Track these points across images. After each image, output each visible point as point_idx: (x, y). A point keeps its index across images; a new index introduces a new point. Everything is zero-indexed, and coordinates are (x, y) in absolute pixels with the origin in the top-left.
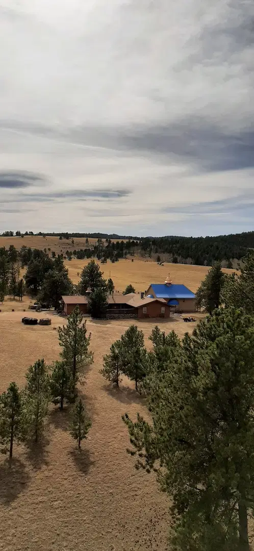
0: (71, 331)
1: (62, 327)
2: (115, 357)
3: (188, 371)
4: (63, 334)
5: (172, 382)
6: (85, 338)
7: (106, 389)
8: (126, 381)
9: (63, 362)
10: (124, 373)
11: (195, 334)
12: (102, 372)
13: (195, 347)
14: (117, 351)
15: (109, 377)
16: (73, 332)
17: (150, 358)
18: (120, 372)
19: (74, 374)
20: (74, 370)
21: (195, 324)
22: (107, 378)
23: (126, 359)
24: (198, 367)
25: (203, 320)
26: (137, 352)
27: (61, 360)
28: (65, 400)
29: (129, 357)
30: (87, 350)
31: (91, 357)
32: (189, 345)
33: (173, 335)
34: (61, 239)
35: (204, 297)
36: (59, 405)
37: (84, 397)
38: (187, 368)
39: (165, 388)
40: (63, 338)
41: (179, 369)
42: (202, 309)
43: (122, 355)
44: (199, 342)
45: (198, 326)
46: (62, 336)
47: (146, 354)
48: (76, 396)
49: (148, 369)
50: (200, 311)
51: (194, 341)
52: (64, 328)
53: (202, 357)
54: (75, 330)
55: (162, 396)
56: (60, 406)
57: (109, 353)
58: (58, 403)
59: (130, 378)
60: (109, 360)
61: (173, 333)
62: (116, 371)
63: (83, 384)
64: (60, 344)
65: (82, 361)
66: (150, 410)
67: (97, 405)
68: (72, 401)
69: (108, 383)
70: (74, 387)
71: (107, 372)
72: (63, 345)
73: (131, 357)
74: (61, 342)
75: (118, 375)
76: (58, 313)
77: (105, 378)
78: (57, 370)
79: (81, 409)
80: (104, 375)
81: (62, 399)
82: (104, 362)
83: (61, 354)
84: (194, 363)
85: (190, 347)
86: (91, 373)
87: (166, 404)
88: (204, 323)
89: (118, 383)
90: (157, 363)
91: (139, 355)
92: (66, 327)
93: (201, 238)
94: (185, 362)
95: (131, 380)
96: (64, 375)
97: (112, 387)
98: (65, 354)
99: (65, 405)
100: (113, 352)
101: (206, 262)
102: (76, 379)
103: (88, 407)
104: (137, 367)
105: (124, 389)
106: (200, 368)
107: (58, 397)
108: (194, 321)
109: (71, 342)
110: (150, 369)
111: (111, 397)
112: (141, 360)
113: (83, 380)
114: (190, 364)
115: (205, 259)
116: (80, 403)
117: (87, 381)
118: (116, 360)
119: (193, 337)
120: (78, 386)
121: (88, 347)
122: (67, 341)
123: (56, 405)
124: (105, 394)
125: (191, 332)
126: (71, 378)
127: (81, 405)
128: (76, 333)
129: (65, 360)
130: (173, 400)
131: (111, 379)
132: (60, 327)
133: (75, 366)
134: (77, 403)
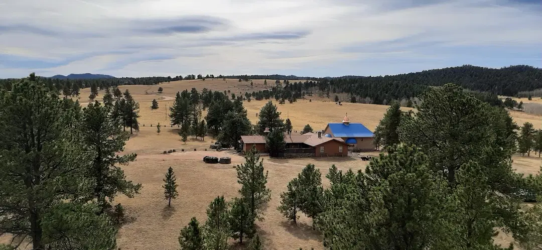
0: (249, 170)
1: (240, 166)
2: (292, 195)
3: (361, 208)
4: (241, 172)
5: (344, 218)
6: (263, 176)
7: (284, 224)
8: (303, 217)
9: (241, 198)
10: (301, 210)
11: (368, 171)
12: (279, 208)
13: (368, 184)
14: (294, 189)
15: (286, 214)
16: (251, 170)
17: (327, 195)
18: (297, 209)
19: (253, 211)
20: (253, 207)
21: (368, 162)
22: (285, 215)
23: (303, 197)
24: (371, 204)
26: (315, 188)
27: (240, 196)
28: (244, 235)
29: (306, 193)
30: (265, 187)
31: (269, 194)
32: (362, 182)
33: (350, 173)
34: (240, 81)
35: (382, 135)
36: (238, 240)
37: (263, 233)
38: (360, 205)
39: (338, 224)
40: (242, 176)
41: (352, 206)
42: (381, 148)
43: (299, 192)
44: (373, 179)
45: (371, 164)
46: (241, 174)
47: (323, 192)
48: (254, 232)
49: (325, 207)
51: (367, 179)
52: (242, 166)
53: (375, 194)
54: (253, 168)
55: (336, 232)
56: (240, 241)
57: (287, 191)
58: (238, 238)
59: (307, 215)
60: (287, 197)
61: (351, 171)
62: (293, 208)
63: (261, 220)
64: (238, 181)
65: (260, 198)
66: (325, 245)
67: (274, 241)
68: (250, 236)
69: (286, 219)
70: (252, 223)
71: (284, 209)
72: (241, 183)
73: (308, 195)
74: (240, 180)
75: (295, 212)
76: (238, 152)
77: (282, 214)
78: (236, 206)
79: (258, 244)
80: (282, 212)
81: (241, 234)
82: (282, 199)
83: (240, 191)
84: (367, 200)
85: (363, 184)
86: (268, 209)
87: (340, 240)
88: (377, 160)
89: (295, 219)
90: (333, 201)
91: (316, 192)
92: (244, 165)
94: (358, 198)
95: (309, 217)
96: (243, 211)
97: (289, 223)
98: (243, 192)
99: (244, 240)
100: (291, 189)
101: (385, 101)
102: (254, 215)
103: (266, 242)
104: (315, 205)
105: (302, 225)
106: (372, 204)
107: (237, 233)
108: (368, 159)
109: (249, 180)
110: (327, 206)
111: (289, 233)
112: (318, 198)
113: (261, 216)
114: (363, 201)
115: (384, 98)
116: (258, 238)
117: (265, 217)
118: (293, 198)
119: (365, 174)
120: (257, 221)
121: (265, 185)
122: (246, 179)
123: (235, 240)
124: (282, 230)
125: (363, 171)
126: (250, 214)
128: (253, 171)
129: (244, 197)
130: (346, 236)
131: (288, 216)
132: (238, 166)
133: (253, 204)
134: (255, 238)
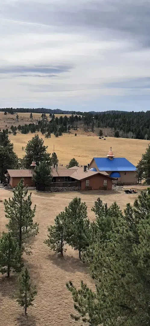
0: (16, 204)
1: (8, 200)
2: (60, 228)
3: (130, 240)
4: (9, 206)
5: (114, 251)
6: (30, 210)
7: (51, 257)
8: (70, 250)
9: (9, 233)
10: (68, 243)
11: (136, 204)
12: (46, 242)
13: (136, 217)
14: (61, 222)
15: (54, 247)
16: (18, 204)
17: (93, 228)
18: (64, 242)
19: (20, 245)
20: (20, 241)
21: (136, 196)
22: (52, 248)
23: (70, 230)
24: (139, 236)
25: (144, 192)
26: (81, 223)
27: (7, 231)
28: (12, 269)
29: (73, 227)
30: (32, 221)
31: (37, 228)
32: (131, 215)
33: (115, 206)
34: (5, 114)
35: (144, 169)
36: (6, 274)
37: (31, 266)
38: (128, 238)
39: (108, 256)
40: (9, 210)
41: (121, 239)
42: (143, 181)
43: (66, 225)
44: (140, 212)
45: (139, 197)
46: (8, 208)
47: (89, 225)
48: (22, 266)
49: (91, 239)
50: (141, 184)
51: (136, 212)
52: (10, 200)
53: (143, 226)
54: (21, 202)
55: (105, 265)
56: (7, 275)
57: (54, 224)
58: (5, 272)
59: (74, 248)
60: (54, 230)
61: (115, 204)
62: (60, 241)
63: (29, 253)
64: (6, 216)
65: (27, 232)
66: (93, 278)
67: (42, 274)
68: (18, 270)
69: (53, 252)
70: (20, 257)
71: (52, 243)
72: (9, 217)
73: (75, 228)
74: (7, 214)
75: (62, 245)
76: (4, 186)
77: (50, 248)
78: (3, 241)
79: (27, 278)
80: (49, 245)
81: (9, 268)
82: (49, 232)
83: (7, 225)
84: (135, 232)
85: (132, 217)
86: (36, 243)
87: (109, 272)
88: (145, 194)
89: (62, 253)
90: (100, 233)
91: (83, 225)
92: (11, 199)
93: (143, 113)
94: (127, 231)
95: (75, 249)
96: (10, 245)
97: (57, 256)
98: (10, 226)
99: (11, 274)
100: (58, 223)
101: (146, 136)
102: (22, 249)
103: (34, 276)
104: (81, 238)
105: (69, 258)
106: (141, 236)
107: (5, 267)
108: (135, 192)
109: (17, 214)
110: (93, 239)
111: (56, 266)
112: (84, 231)
113: (29, 250)
114: (131, 233)
115: (146, 133)
116: (26, 272)
117: (32, 251)
118: (60, 231)
119: (134, 208)
120: (24, 256)
121: (33, 219)
122: (13, 213)
123: (3, 274)
124: (49, 263)
125: (132, 204)
126: (18, 248)
127: (27, 274)
128: (21, 206)
129: (11, 231)
130: (115, 268)
131: (55, 249)
132: (6, 200)
133: (21, 238)
134: (23, 272)
